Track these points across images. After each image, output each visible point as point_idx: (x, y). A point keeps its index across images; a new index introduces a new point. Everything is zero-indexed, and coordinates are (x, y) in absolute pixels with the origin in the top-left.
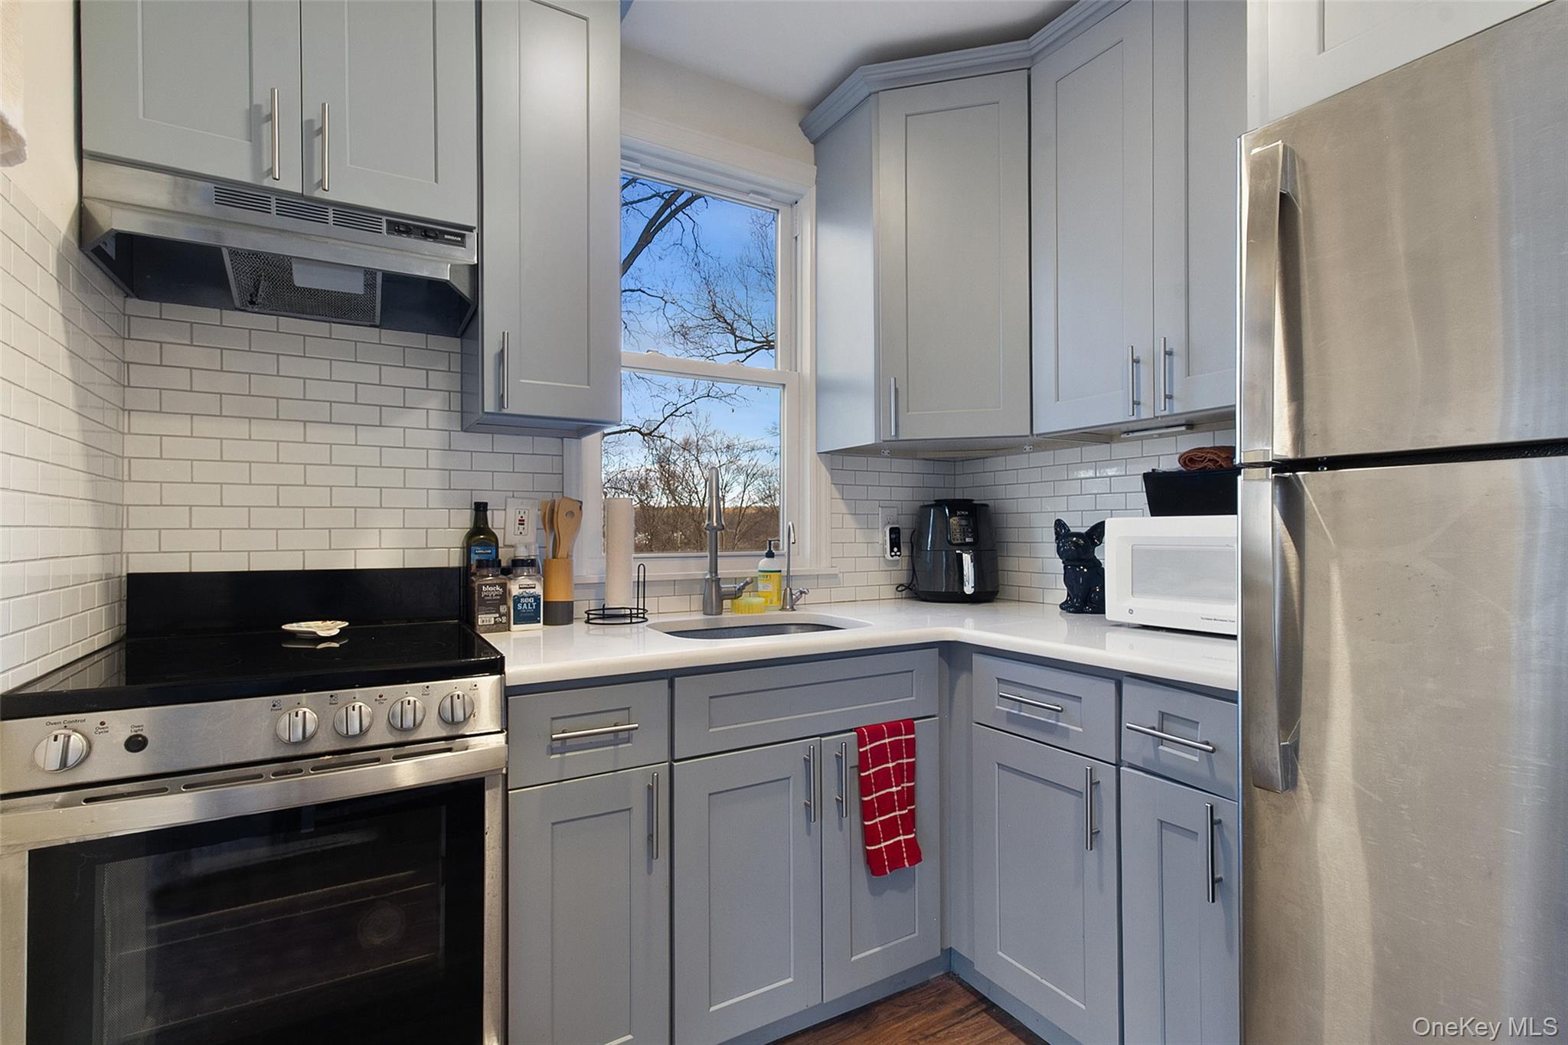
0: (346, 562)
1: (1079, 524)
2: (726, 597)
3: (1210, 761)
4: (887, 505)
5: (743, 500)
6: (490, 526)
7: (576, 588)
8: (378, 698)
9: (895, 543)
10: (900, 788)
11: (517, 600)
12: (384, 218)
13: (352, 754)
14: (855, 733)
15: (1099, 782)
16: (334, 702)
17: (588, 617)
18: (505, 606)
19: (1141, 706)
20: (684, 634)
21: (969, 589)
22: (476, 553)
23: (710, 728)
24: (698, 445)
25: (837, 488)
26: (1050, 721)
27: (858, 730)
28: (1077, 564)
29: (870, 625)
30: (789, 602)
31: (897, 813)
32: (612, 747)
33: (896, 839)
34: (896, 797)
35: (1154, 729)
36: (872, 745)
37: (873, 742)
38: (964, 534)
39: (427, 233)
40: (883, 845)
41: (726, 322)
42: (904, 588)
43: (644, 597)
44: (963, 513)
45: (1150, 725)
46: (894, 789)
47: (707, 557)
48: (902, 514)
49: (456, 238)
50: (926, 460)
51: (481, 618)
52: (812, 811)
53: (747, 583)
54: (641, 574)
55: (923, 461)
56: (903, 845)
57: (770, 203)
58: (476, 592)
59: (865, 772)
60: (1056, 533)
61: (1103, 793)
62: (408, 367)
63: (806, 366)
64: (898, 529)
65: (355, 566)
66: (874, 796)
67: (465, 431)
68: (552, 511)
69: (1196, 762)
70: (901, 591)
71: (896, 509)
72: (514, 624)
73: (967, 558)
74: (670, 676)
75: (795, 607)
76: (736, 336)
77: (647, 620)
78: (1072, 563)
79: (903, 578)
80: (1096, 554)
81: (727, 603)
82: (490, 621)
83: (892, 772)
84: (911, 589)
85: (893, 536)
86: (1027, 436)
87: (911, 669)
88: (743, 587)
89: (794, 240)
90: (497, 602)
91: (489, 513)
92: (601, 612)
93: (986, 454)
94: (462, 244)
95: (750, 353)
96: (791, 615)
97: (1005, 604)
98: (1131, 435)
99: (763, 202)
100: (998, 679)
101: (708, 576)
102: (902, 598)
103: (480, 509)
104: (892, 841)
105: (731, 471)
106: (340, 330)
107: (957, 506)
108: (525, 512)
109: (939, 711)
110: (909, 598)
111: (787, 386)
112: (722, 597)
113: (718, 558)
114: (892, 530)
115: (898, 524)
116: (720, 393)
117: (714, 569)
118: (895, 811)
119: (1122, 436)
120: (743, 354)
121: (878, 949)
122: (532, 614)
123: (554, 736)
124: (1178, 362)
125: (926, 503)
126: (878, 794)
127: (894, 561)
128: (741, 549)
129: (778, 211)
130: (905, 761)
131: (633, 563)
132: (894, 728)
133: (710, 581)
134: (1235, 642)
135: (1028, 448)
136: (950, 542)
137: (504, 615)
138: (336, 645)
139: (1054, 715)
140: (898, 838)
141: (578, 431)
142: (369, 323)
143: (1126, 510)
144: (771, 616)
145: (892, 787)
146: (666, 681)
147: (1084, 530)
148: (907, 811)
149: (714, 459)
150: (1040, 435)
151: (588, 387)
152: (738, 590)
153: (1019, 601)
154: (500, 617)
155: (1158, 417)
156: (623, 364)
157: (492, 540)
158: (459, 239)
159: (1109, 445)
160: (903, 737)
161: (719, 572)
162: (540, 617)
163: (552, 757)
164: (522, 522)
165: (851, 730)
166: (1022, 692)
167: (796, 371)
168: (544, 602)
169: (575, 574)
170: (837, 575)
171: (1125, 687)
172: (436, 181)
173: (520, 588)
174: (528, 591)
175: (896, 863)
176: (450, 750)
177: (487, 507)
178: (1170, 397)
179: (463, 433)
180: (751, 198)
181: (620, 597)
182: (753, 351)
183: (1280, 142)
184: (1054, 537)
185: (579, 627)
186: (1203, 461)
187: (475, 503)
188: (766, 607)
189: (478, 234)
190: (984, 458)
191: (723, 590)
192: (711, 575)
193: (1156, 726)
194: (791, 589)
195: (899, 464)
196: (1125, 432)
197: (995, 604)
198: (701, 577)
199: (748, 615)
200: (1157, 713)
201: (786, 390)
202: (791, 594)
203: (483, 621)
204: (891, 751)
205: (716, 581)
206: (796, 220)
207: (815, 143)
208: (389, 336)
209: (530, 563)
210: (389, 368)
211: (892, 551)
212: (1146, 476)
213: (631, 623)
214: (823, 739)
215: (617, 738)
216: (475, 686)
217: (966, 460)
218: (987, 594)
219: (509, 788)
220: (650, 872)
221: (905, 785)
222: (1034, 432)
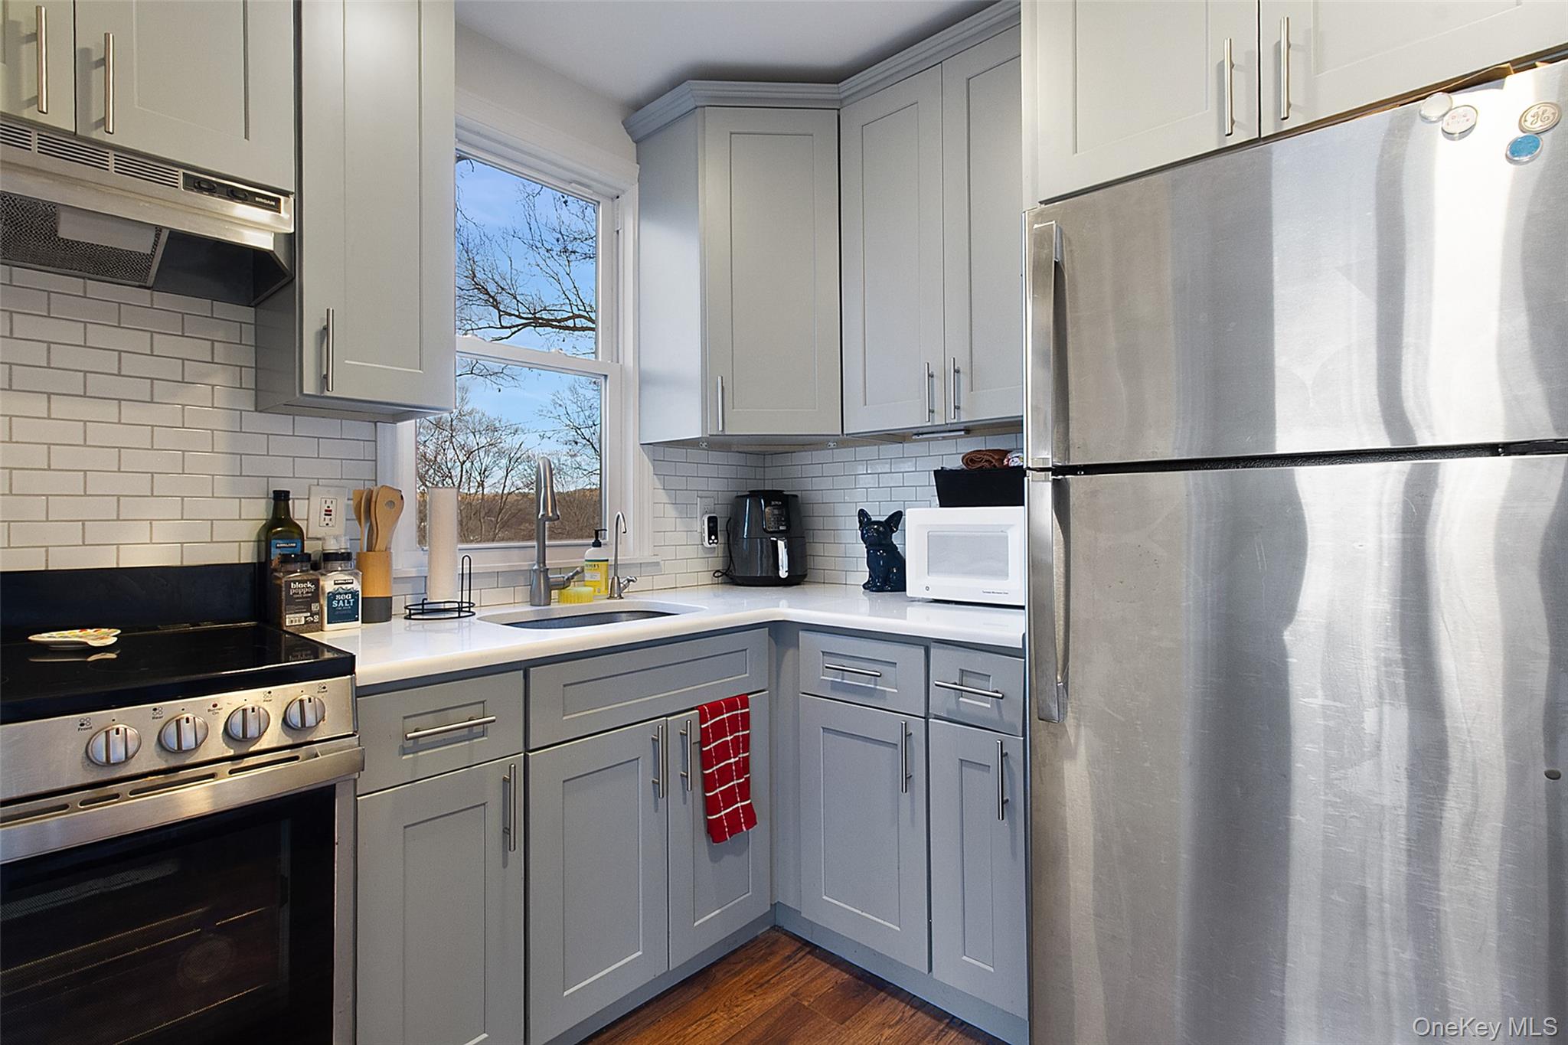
0: (106, 560)
1: (879, 514)
2: (554, 587)
3: (999, 706)
4: (707, 495)
5: (505, 486)
6: (292, 516)
7: (394, 583)
8: (212, 708)
9: (713, 531)
10: (737, 759)
11: (332, 597)
12: (181, 171)
13: (181, 772)
14: (697, 711)
15: (911, 734)
16: (158, 716)
17: (410, 612)
18: (317, 604)
19: (945, 666)
20: (523, 625)
21: (783, 573)
22: (277, 547)
23: (564, 715)
24: (451, 425)
25: (659, 479)
26: (869, 686)
27: (700, 708)
28: (878, 548)
29: (702, 609)
30: (616, 590)
31: (735, 782)
32: (467, 743)
33: (734, 807)
34: (734, 768)
35: (956, 684)
36: (713, 721)
37: (714, 718)
38: (779, 522)
39: (235, 194)
40: (723, 813)
41: (488, 294)
42: (720, 574)
43: (470, 590)
44: (777, 503)
45: (953, 682)
46: (733, 760)
47: (534, 547)
48: (718, 504)
49: (269, 202)
50: (740, 452)
51: (289, 618)
52: (660, 788)
53: (577, 573)
54: (466, 566)
55: (737, 454)
56: (741, 811)
57: (591, 195)
58: (284, 589)
59: (707, 746)
60: (859, 522)
61: (915, 744)
62: (187, 337)
63: (629, 359)
64: (715, 518)
65: (118, 564)
66: (715, 768)
67: (260, 412)
68: (369, 501)
69: (988, 708)
70: (718, 577)
71: (712, 499)
72: (328, 623)
73: (781, 544)
74: (525, 667)
75: (622, 595)
76: (499, 311)
77: (474, 614)
78: (874, 548)
79: (719, 564)
80: (893, 540)
81: (555, 593)
82: (299, 621)
83: (730, 744)
84: (727, 575)
85: (711, 525)
86: (839, 435)
87: (745, 648)
88: (572, 577)
89: (616, 233)
90: (309, 599)
91: (290, 502)
92: (421, 607)
93: (792, 448)
94: (276, 208)
95: (516, 329)
96: (620, 602)
97: (813, 586)
98: (921, 436)
99: (581, 191)
100: (823, 652)
101: (536, 567)
102: (718, 584)
103: (281, 498)
104: (731, 809)
105: (491, 454)
106: (96, 288)
107: (772, 496)
108: (332, 502)
109: (769, 685)
110: (725, 583)
111: (609, 377)
112: (550, 587)
113: (547, 549)
114: (710, 519)
115: (714, 513)
116: (485, 370)
117: (542, 559)
118: (733, 780)
119: (913, 437)
120: (508, 330)
121: (717, 912)
122: (350, 612)
123: (409, 735)
124: (964, 379)
125: (739, 494)
126: (718, 767)
127: (711, 548)
128: (502, 540)
129: (599, 203)
130: (741, 734)
131: (458, 555)
132: (731, 704)
133: (538, 572)
134: (1022, 611)
135: (832, 444)
136: (765, 530)
137: (316, 614)
138: (113, 656)
139: (873, 680)
140: (736, 806)
141: (393, 415)
142: (137, 283)
143: (917, 502)
144: (601, 604)
145: (730, 758)
146: (522, 672)
147: (883, 519)
148: (743, 780)
149: (472, 441)
150: (850, 434)
151: (420, 371)
152: (567, 579)
153: (824, 583)
154: (312, 616)
155: (947, 424)
156: (457, 350)
157: (294, 531)
158: (273, 203)
159: (901, 445)
160: (739, 712)
161: (547, 562)
162: (358, 614)
163: (404, 758)
164: (328, 512)
165: (693, 709)
166: (845, 662)
167: (618, 362)
168: (363, 598)
169: (394, 567)
170: (658, 563)
171: (932, 651)
172: (247, 137)
173: (335, 584)
174: (344, 586)
175: (735, 828)
176: (296, 758)
177: (289, 496)
178: (959, 408)
179: (257, 413)
180: (572, 188)
181: (444, 591)
182: (520, 327)
183: (1054, 222)
184: (858, 525)
185: (398, 623)
186: (980, 462)
187: (274, 492)
188: (595, 596)
189: (295, 200)
190: (792, 452)
191: (551, 580)
192: (539, 566)
193: (958, 682)
194: (618, 578)
195: (716, 456)
196: (915, 434)
197: (802, 586)
198: (526, 568)
199: (576, 605)
200: (958, 671)
201: (608, 381)
202: (619, 583)
203: (292, 622)
204: (729, 726)
205: (544, 571)
206: (618, 214)
207: (636, 142)
208: (164, 300)
209: (346, 557)
210: (164, 336)
211: (710, 538)
212: (938, 474)
213: (459, 617)
214: (669, 719)
215: (472, 733)
216: (324, 688)
217: (776, 454)
218: (797, 578)
219: (358, 794)
220: (505, 865)
221: (741, 756)
222: (845, 432)
